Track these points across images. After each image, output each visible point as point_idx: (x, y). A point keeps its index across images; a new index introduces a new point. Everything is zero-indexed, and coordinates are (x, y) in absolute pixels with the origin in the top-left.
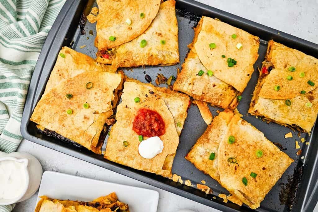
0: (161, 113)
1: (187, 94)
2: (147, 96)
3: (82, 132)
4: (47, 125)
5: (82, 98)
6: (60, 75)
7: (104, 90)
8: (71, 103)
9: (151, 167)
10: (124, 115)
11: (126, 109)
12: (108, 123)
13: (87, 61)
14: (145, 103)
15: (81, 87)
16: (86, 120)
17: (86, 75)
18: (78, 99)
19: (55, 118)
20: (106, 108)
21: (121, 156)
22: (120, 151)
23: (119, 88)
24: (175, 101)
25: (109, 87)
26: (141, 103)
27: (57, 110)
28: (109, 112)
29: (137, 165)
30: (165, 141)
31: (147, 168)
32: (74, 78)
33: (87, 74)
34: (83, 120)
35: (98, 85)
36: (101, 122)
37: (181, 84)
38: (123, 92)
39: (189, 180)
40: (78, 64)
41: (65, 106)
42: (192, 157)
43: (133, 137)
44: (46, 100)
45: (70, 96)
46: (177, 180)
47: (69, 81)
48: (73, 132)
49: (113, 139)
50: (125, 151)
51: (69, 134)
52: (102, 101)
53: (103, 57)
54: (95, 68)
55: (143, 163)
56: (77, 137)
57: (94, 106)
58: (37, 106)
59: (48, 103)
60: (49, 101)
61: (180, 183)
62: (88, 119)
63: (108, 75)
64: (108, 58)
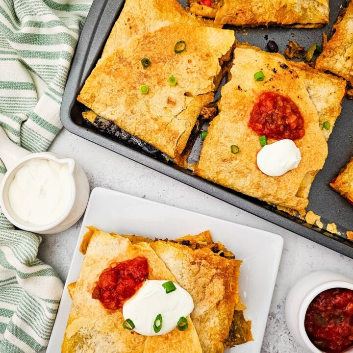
0: (298, 102)
1: (341, 77)
2: (275, 71)
3: (162, 125)
4: (105, 110)
5: (166, 67)
6: (131, 28)
7: (204, 56)
8: (146, 76)
9: (277, 191)
10: (234, 101)
11: (238, 91)
12: (205, 114)
13: (176, 7)
14: (272, 83)
15: (165, 49)
16: (170, 105)
17: (175, 29)
18: (159, 70)
19: (118, 99)
20: (206, 87)
21: (226, 169)
22: (224, 161)
23: (225, 58)
24: (322, 85)
25: (212, 51)
26: (266, 82)
27: (123, 84)
28: (208, 96)
29: (251, 186)
30: (304, 149)
31: (270, 192)
32: (155, 32)
33: (177, 28)
34: (166, 105)
35: (193, 48)
36: (194, 112)
37: (333, 58)
38: (234, 64)
39: (333, 224)
40: (161, 11)
41: (136, 80)
42: (344, 183)
43: (248, 139)
44: (106, 66)
45: (146, 63)
46: (314, 222)
47: (146, 37)
48: (146, 124)
49: (213, 141)
50: (233, 162)
51: (139, 127)
52: (200, 74)
53: (201, 3)
54: (188, 21)
55: (264, 183)
56: (153, 134)
57: (184, 82)
58: (91, 75)
59: (109, 73)
60: (111, 69)
61: (318, 227)
62: (174, 104)
63: (213, 32)
64: (210, 5)
